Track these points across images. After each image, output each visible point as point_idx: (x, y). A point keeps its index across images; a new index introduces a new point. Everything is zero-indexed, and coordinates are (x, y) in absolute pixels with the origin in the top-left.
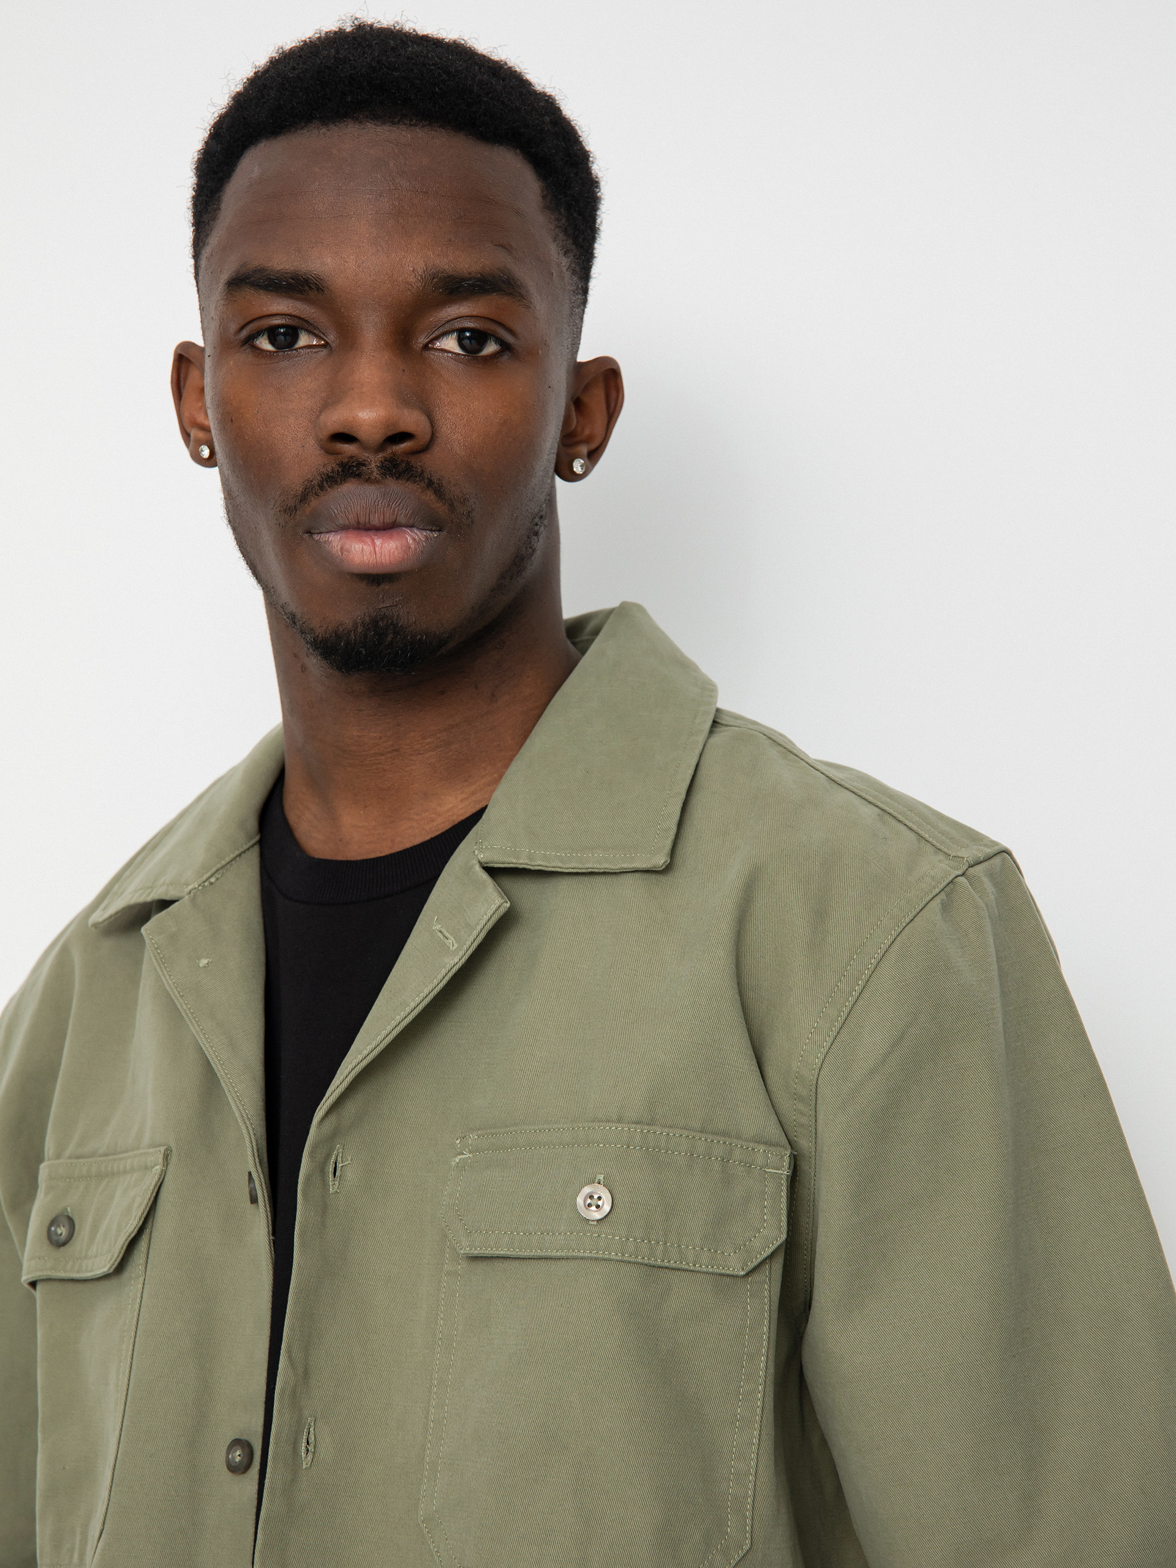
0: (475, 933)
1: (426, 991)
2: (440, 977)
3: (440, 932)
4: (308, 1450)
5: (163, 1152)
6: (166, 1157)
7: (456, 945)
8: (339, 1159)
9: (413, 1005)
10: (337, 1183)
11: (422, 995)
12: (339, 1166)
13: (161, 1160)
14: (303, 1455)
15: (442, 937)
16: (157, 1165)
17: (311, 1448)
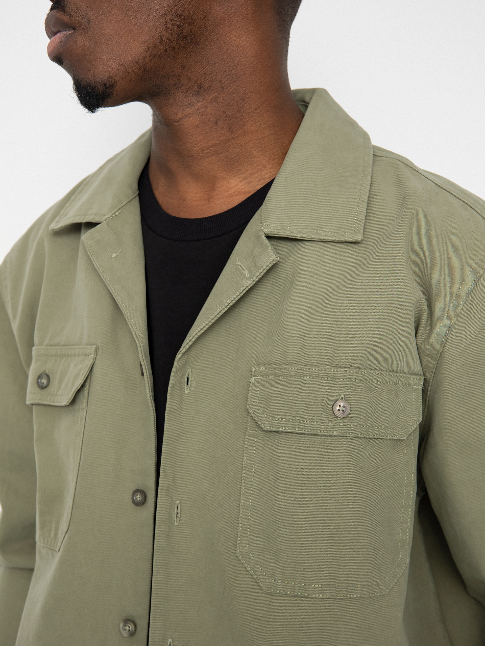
0: (260, 271)
1: (233, 297)
2: (240, 291)
3: (241, 266)
4: (177, 516)
5: (94, 348)
6: (96, 351)
7: (249, 275)
8: (190, 377)
9: (226, 304)
10: (189, 388)
11: (231, 300)
12: (190, 379)
13: (93, 352)
14: (175, 519)
15: (241, 269)
16: (91, 354)
17: (179, 516)
